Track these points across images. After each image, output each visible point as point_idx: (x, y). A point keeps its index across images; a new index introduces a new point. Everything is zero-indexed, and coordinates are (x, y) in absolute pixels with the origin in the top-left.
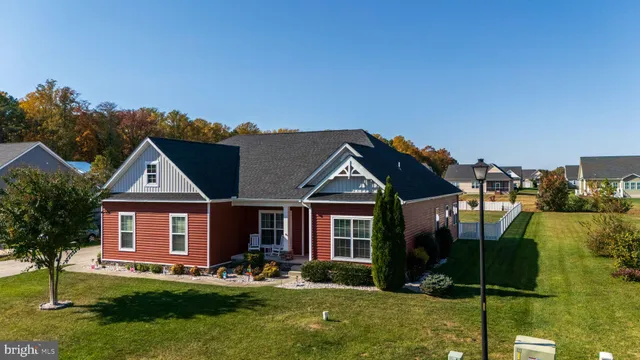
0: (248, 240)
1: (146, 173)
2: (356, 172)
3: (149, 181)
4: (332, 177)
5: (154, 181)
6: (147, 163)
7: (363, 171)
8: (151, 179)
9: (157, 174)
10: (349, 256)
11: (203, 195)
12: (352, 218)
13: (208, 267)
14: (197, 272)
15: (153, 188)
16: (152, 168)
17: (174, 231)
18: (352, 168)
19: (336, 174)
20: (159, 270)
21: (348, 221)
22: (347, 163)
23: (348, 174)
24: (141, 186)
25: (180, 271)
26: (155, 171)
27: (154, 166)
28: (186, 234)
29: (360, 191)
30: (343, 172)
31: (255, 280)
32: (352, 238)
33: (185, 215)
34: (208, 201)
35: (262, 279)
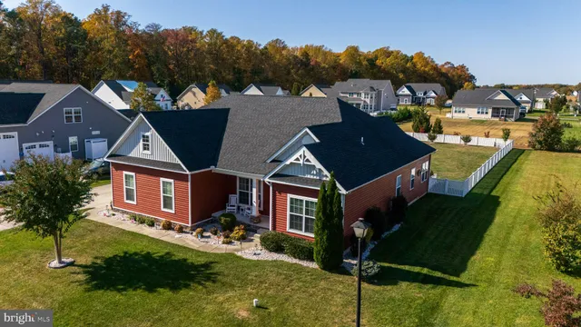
0: (226, 200)
1: (141, 142)
2: (308, 160)
3: (145, 149)
4: (288, 163)
5: (148, 149)
6: (142, 133)
7: (314, 161)
8: (146, 147)
9: (150, 143)
10: (301, 230)
11: (185, 168)
12: (305, 198)
13: (190, 225)
14: (181, 230)
15: (146, 154)
16: (146, 139)
17: (164, 192)
18: (305, 157)
19: (292, 160)
20: (152, 224)
21: (302, 201)
22: (301, 152)
23: (301, 162)
24: (138, 152)
25: (168, 227)
26: (148, 141)
27: (148, 137)
28: (173, 196)
29: (312, 177)
30: (297, 159)
31: (224, 243)
32: (304, 216)
33: (172, 181)
34: (188, 172)
35: (230, 243)
